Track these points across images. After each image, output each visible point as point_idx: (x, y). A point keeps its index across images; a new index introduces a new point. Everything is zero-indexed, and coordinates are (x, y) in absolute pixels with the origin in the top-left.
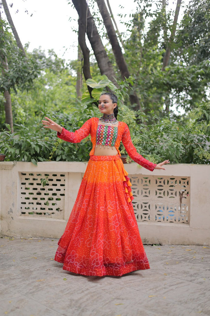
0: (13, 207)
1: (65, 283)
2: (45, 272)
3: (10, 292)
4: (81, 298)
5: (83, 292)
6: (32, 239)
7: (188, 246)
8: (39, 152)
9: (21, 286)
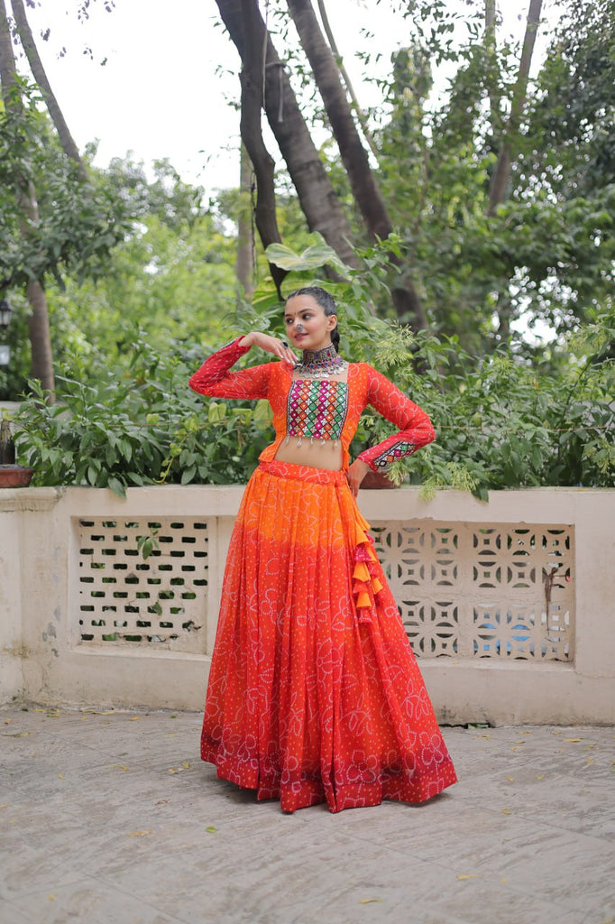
0: (58, 619)
1: (212, 839)
2: (154, 810)
3: (50, 868)
4: (258, 885)
5: (264, 865)
6: (112, 712)
7: (570, 728)
8: (132, 458)
9: (83, 849)
